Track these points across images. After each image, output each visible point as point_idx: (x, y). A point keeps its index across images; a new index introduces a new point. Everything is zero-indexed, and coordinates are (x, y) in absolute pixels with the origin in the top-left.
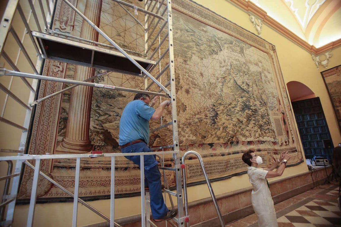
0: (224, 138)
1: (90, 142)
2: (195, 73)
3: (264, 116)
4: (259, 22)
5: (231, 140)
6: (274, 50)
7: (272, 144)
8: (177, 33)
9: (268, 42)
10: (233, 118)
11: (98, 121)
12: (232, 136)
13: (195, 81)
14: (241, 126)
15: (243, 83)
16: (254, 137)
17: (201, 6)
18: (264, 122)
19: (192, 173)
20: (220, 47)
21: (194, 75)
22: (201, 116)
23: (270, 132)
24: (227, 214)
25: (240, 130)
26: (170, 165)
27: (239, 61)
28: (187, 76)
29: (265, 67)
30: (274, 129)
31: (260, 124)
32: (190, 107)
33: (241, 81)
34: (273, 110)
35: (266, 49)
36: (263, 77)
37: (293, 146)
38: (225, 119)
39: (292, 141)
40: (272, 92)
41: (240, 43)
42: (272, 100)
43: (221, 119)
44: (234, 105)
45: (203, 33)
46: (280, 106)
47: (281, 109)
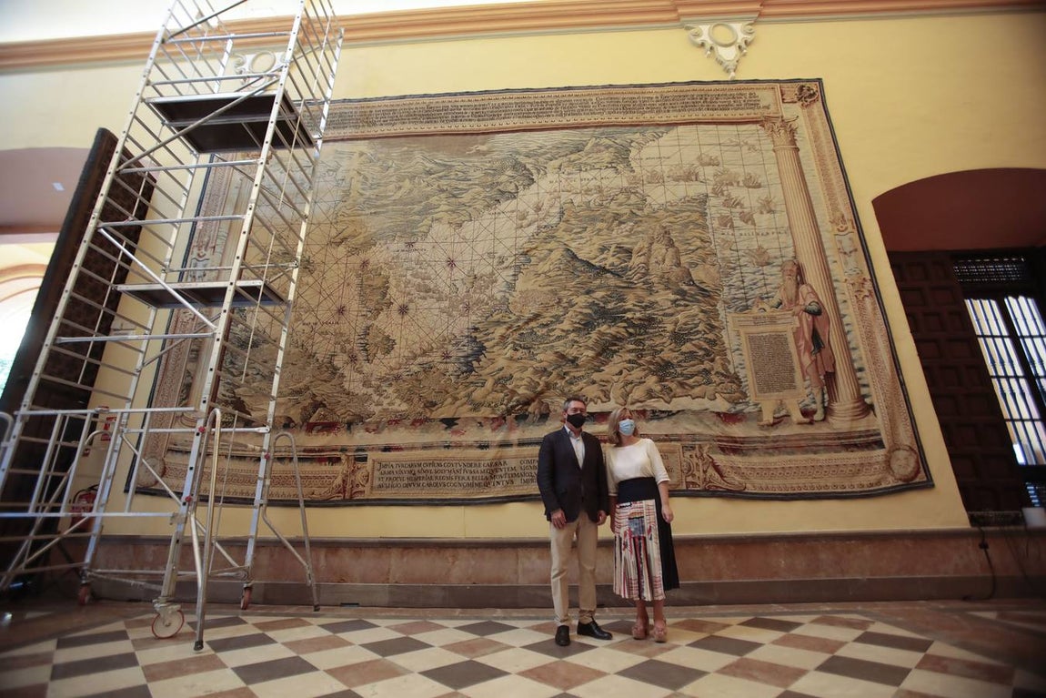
0: (496, 406)
2: (433, 263)
3: (688, 334)
4: (734, 31)
5: (520, 409)
6: (813, 95)
7: (711, 420)
9: (776, 82)
10: (537, 354)
11: (230, 384)
12: (525, 400)
13: (427, 282)
14: (566, 373)
15: (603, 249)
16: (621, 400)
18: (682, 354)
19: (384, 480)
20: (529, 176)
21: (430, 268)
22: (430, 359)
23: (709, 382)
24: (469, 585)
25: (561, 383)
26: (338, 460)
27: (600, 192)
28: (409, 277)
29: (736, 174)
30: (740, 370)
31: (663, 360)
32: (404, 343)
33: (596, 246)
34: (747, 307)
35: (757, 111)
36: (715, 208)
37: (862, 425)
38: (507, 359)
39: (858, 407)
40: (760, 247)
41: (616, 136)
42: (752, 276)
43: (492, 361)
44: (552, 317)
45: (476, 160)
46: (798, 288)
47: (807, 300)
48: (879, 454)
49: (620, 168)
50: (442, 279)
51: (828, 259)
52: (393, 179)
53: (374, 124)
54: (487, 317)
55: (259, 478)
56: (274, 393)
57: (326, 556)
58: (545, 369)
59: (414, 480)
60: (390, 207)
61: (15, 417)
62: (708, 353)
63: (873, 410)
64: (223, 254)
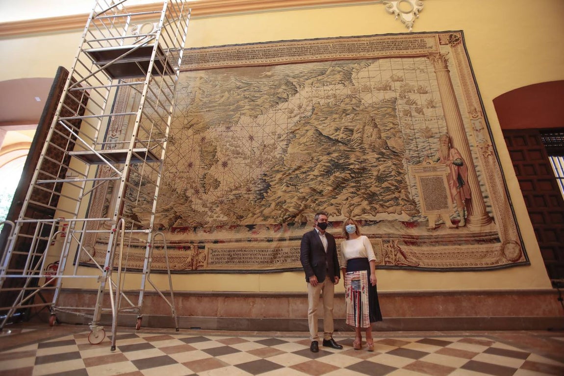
0: (277, 218)
2: (241, 138)
3: (385, 177)
4: (411, 4)
5: (290, 220)
6: (457, 40)
7: (399, 226)
8: (223, 96)
9: (436, 33)
10: (300, 189)
11: (130, 206)
12: (293, 214)
13: (238, 149)
14: (316, 200)
15: (337, 130)
17: (269, 42)
18: (383, 188)
19: (214, 259)
20: (295, 89)
21: (239, 141)
22: (240, 192)
23: (398, 205)
24: (262, 318)
25: (313, 205)
26: (189, 248)
27: (335, 97)
28: (228, 146)
29: (413, 85)
30: (416, 198)
31: (371, 192)
32: (225, 183)
33: (333, 128)
34: (419, 162)
35: (425, 50)
36: (401, 105)
37: (487, 229)
38: (283, 191)
39: (485, 219)
40: (427, 127)
41: (344, 66)
42: (423, 144)
43: (275, 193)
44: (308, 168)
45: (265, 80)
46: (449, 150)
47: (454, 157)
48: (497, 246)
49: (346, 83)
50: (246, 147)
51: (467, 134)
52: (219, 91)
53: (208, 61)
54: (272, 168)
55: (146, 258)
56: (154, 210)
57: (182, 301)
58: (304, 198)
59: (231, 259)
60: (217, 107)
61: (15, 223)
62: (397, 188)
63: (494, 221)
64: (126, 134)
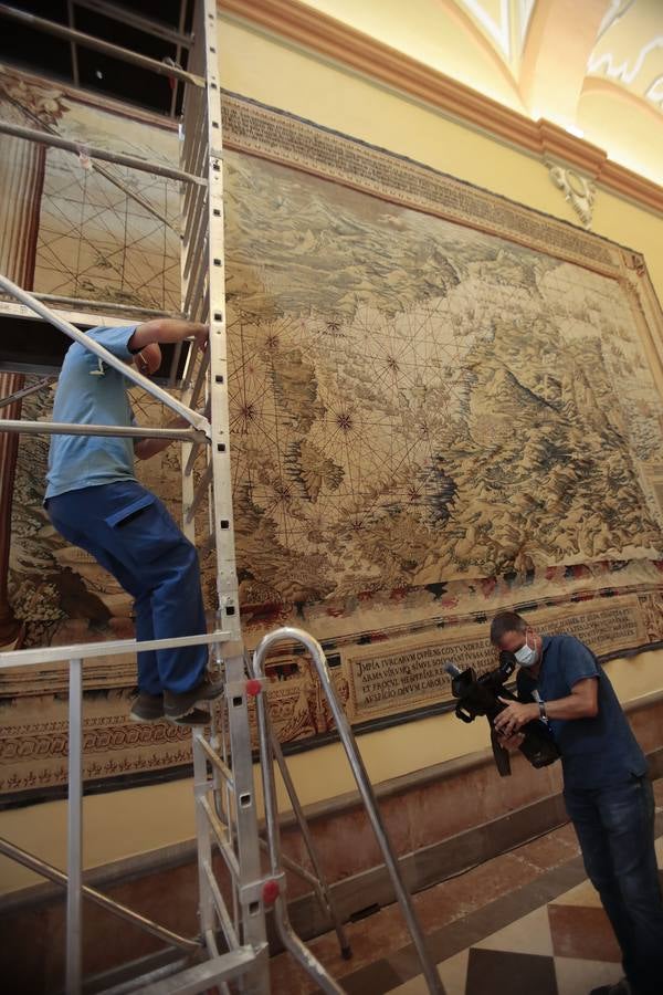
0: (483, 563)
1: (12, 612)
2: (370, 360)
3: (619, 480)
4: (583, 185)
5: (508, 567)
6: (641, 267)
7: (652, 569)
8: (302, 240)
9: (618, 245)
10: (509, 496)
11: (39, 540)
12: (510, 554)
13: (369, 385)
14: (539, 520)
15: (539, 379)
16: (589, 552)
17: (383, 151)
18: (619, 500)
19: (371, 689)
20: (453, 273)
21: (367, 366)
22: (395, 498)
23: (642, 531)
24: (506, 814)
25: (536, 532)
26: (295, 668)
27: (521, 312)
28: (342, 374)
29: (614, 323)
30: (658, 518)
31: (608, 506)
32: (355, 473)
33: (532, 373)
34: (648, 456)
35: (613, 268)
36: (608, 354)
38: (482, 501)
41: (520, 255)
42: (644, 427)
43: (467, 503)
44: (512, 451)
45: (392, 233)
49: (531, 290)
52: (289, 223)
58: (520, 515)
59: (410, 681)
60: (294, 264)
